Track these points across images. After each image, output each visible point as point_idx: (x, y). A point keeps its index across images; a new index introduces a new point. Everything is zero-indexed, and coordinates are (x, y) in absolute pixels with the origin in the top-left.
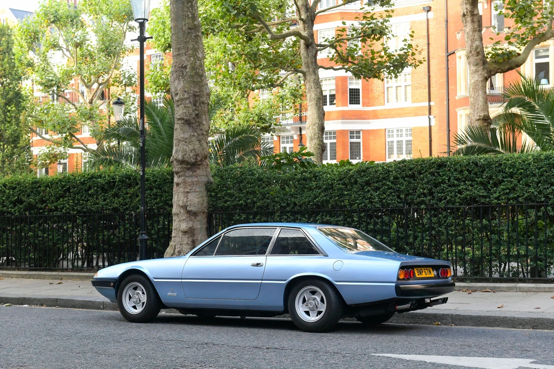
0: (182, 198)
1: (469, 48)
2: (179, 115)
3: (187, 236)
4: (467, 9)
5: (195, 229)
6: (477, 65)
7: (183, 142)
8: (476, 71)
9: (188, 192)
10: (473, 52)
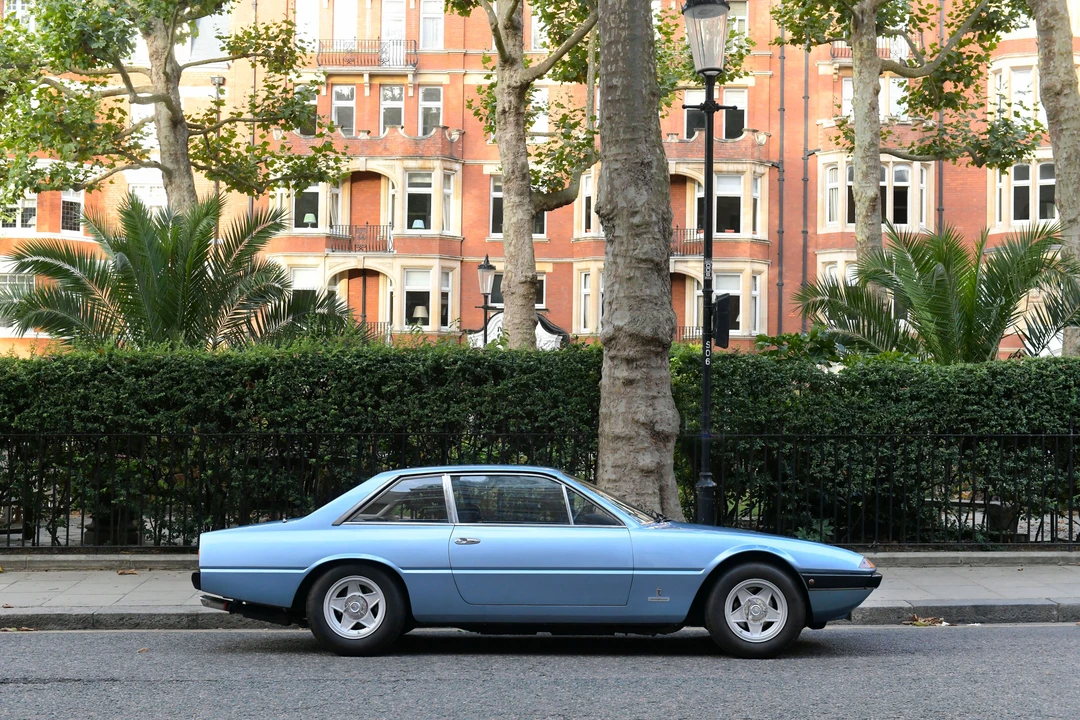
0: (643, 408)
1: (510, 166)
2: (645, 253)
3: (652, 478)
4: (510, 102)
5: (664, 465)
6: (521, 194)
7: (650, 305)
8: (520, 204)
9: (654, 397)
10: (517, 174)
